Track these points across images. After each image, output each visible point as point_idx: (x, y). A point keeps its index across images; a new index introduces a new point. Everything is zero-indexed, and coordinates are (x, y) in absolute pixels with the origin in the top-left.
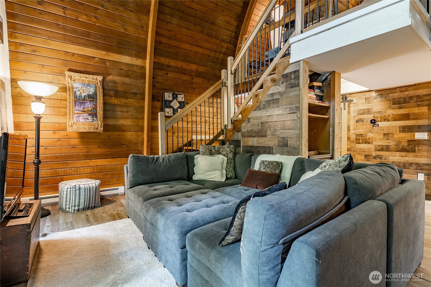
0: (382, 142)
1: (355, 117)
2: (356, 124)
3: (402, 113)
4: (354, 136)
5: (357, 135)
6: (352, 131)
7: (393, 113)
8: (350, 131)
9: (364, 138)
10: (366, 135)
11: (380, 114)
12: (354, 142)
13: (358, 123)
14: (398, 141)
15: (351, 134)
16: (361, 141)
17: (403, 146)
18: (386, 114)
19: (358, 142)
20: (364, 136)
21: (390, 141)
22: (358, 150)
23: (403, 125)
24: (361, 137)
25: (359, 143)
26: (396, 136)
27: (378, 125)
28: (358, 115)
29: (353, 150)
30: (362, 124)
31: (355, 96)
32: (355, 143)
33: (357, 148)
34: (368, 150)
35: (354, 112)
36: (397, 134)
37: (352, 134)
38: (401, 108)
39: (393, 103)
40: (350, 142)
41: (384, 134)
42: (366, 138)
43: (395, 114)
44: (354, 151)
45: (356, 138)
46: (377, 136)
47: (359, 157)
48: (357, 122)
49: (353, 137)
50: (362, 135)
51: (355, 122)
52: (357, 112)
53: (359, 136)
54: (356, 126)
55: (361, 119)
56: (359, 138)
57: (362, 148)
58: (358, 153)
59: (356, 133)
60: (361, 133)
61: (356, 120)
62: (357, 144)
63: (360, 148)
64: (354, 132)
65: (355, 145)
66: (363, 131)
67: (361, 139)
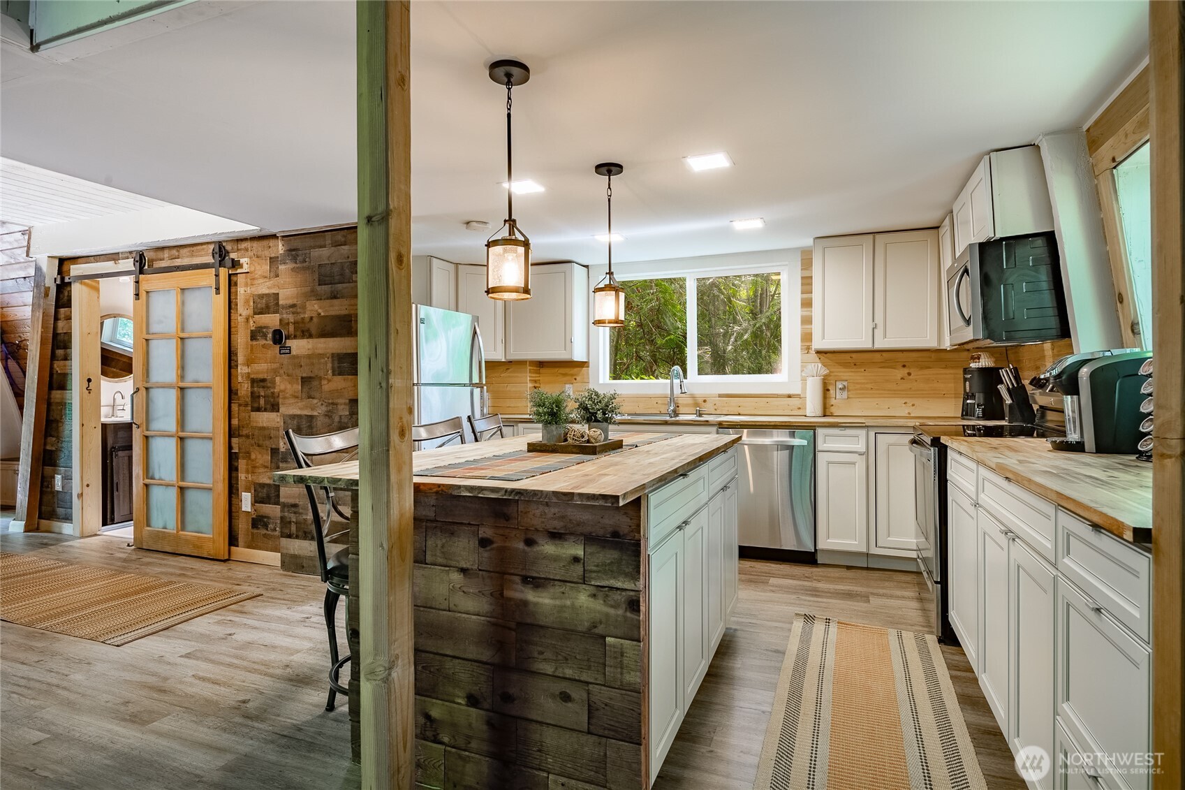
0: (299, 404)
1: (247, 319)
2: (252, 345)
3: (338, 313)
4: (246, 386)
5: (253, 381)
6: (242, 370)
7: (320, 311)
8: (237, 366)
9: (269, 392)
10: (273, 382)
11: (293, 313)
12: (246, 405)
13: (254, 343)
14: (330, 401)
15: (240, 379)
16: (262, 401)
17: (341, 416)
18: (305, 313)
19: (256, 405)
20: (269, 385)
21: (315, 401)
22: (256, 432)
23: (339, 352)
24: (263, 387)
25: (258, 410)
26: (326, 387)
27: (290, 350)
28: (255, 313)
29: (244, 432)
30: (262, 346)
31: (247, 250)
32: (250, 408)
33: (255, 424)
35: (247, 302)
36: (329, 381)
37: (242, 377)
38: (335, 297)
39: (319, 281)
40: (240, 405)
41: (302, 378)
42: (273, 393)
43: (322, 314)
44: (247, 436)
45: (252, 393)
46: (289, 386)
47: (259, 456)
48: (253, 336)
49: (244, 389)
50: (263, 380)
51: (249, 338)
52: (254, 302)
53: (258, 387)
54: (252, 350)
55: (261, 327)
56: (259, 392)
57: (265, 425)
58: (257, 442)
59: (252, 376)
60: (261, 376)
61: (251, 331)
62: (254, 413)
63: (261, 425)
64: (248, 373)
65: (250, 417)
66: (266, 367)
67: (262, 394)
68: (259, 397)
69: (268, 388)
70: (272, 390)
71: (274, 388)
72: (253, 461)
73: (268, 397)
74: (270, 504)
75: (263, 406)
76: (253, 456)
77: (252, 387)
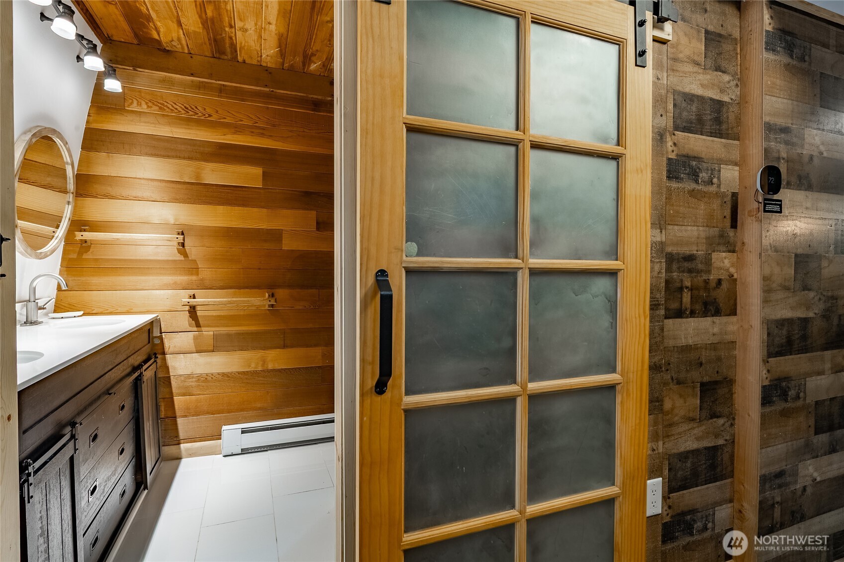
2: (669, 189)
7: (821, 146)
9: (700, 280)
10: (708, 262)
13: (674, 185)
16: (687, 297)
19: (674, 305)
20: (700, 266)
21: (812, 294)
24: (690, 271)
25: (679, 314)
27: (781, 206)
28: (676, 128)
30: (692, 193)
32: (662, 312)
33: (671, 343)
34: (713, 353)
35: (661, 102)
36: (830, 261)
41: (796, 256)
42: (706, 282)
45: (667, 282)
46: (777, 270)
47: (679, 402)
50: (690, 258)
51: (665, 173)
52: (675, 105)
53: (681, 270)
54: (668, 198)
55: (687, 156)
56: (682, 281)
57: (690, 342)
58: (675, 376)
59: (669, 249)
60: (686, 250)
61: (669, 159)
62: (671, 320)
63: (683, 342)
64: (662, 243)
65: (662, 329)
66: (696, 233)
67: (688, 283)
68: (681, 289)
69: (699, 272)
70: (705, 277)
71: (709, 272)
72: (668, 413)
73: (698, 289)
74: (697, 486)
75: (688, 306)
76: (667, 405)
77: (669, 270)
